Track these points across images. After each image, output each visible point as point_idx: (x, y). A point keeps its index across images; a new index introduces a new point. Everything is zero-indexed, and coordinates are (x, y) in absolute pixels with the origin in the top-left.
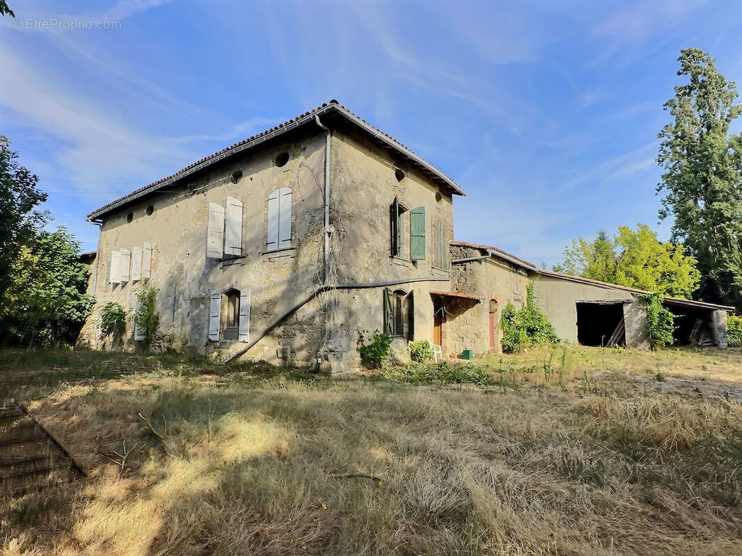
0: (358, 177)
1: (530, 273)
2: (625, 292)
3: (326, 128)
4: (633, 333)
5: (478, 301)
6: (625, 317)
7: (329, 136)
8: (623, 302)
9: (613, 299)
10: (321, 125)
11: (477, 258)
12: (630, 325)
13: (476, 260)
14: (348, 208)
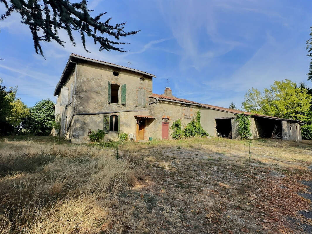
0: (90, 77)
1: (199, 107)
2: (231, 113)
3: (74, 62)
4: (235, 132)
5: (155, 119)
6: (232, 125)
7: (76, 65)
8: (231, 118)
9: (227, 117)
10: (72, 62)
11: (154, 102)
12: (234, 129)
13: (154, 103)
14: (84, 88)
